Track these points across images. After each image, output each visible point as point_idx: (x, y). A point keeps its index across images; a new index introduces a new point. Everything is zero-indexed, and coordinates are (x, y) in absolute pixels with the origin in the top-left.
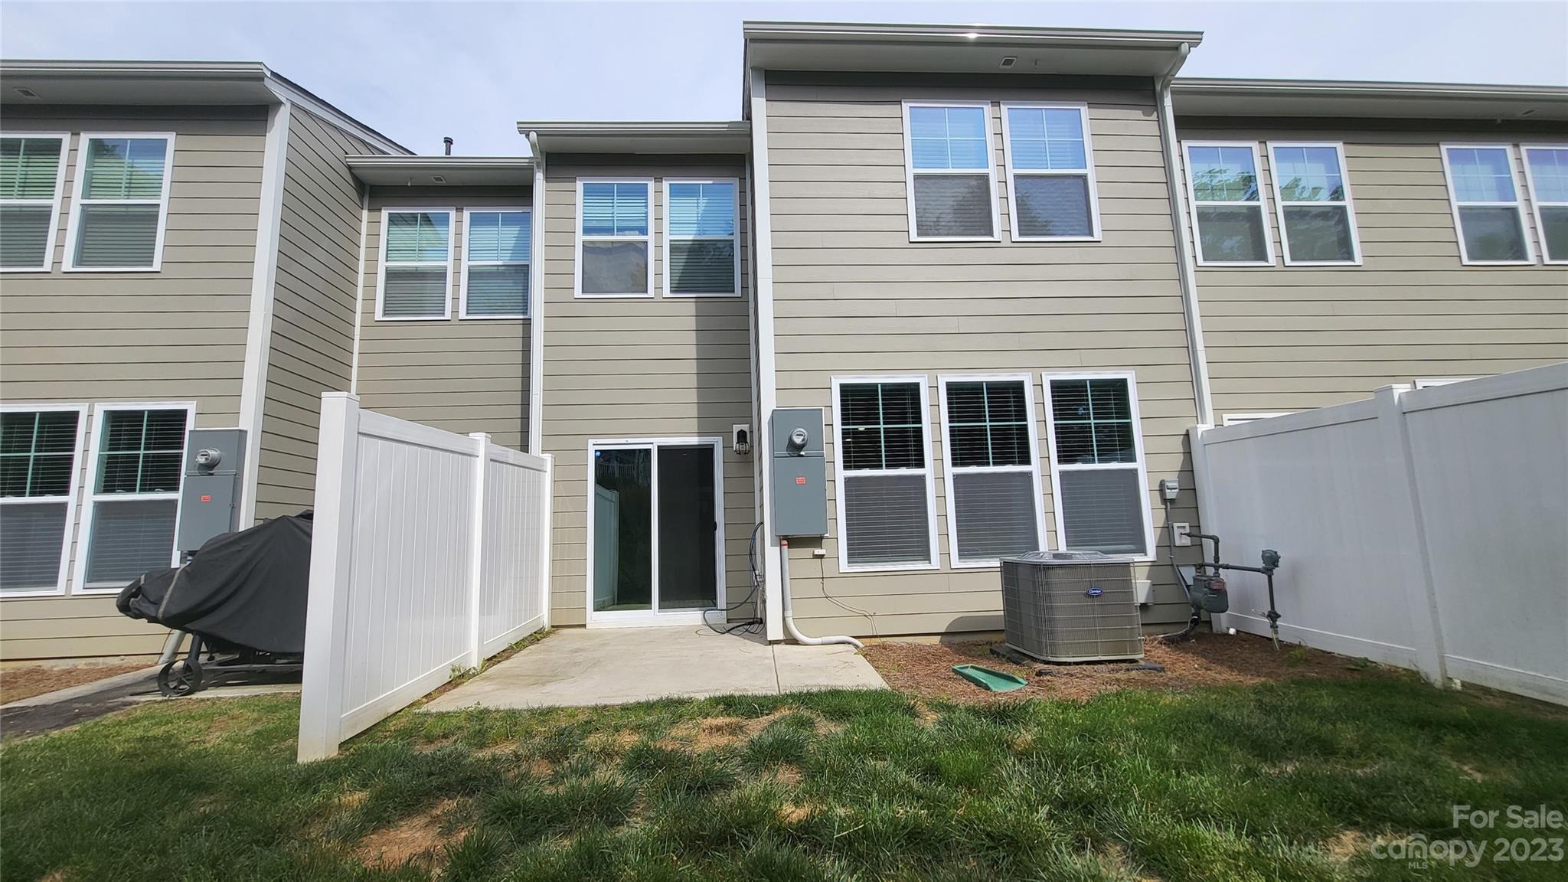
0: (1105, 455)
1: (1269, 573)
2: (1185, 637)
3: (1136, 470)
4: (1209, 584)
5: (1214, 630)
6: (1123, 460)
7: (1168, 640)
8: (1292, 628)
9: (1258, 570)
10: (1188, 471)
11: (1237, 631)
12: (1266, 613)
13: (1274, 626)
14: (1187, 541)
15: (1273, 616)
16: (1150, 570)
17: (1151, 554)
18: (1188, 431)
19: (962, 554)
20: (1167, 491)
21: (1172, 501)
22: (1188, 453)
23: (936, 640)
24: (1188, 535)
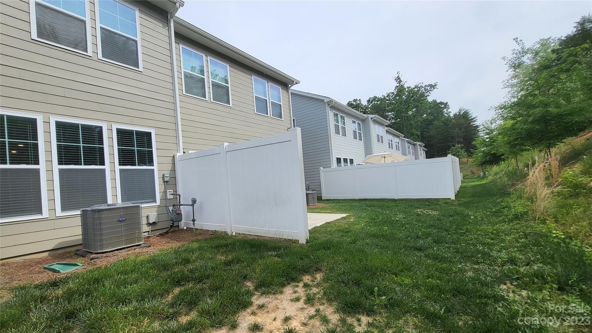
0: (141, 163)
1: (193, 206)
2: (167, 233)
3: (154, 169)
4: (176, 212)
5: (180, 229)
6: (149, 165)
7: (160, 235)
8: (199, 224)
9: (190, 205)
10: (173, 170)
11: (187, 228)
12: (192, 220)
13: (194, 224)
14: (172, 197)
15: (194, 220)
16: (157, 209)
17: (158, 203)
18: (174, 155)
19: (63, 209)
20: (165, 178)
21: (167, 182)
22: (174, 164)
23: (46, 254)
24: (172, 194)
